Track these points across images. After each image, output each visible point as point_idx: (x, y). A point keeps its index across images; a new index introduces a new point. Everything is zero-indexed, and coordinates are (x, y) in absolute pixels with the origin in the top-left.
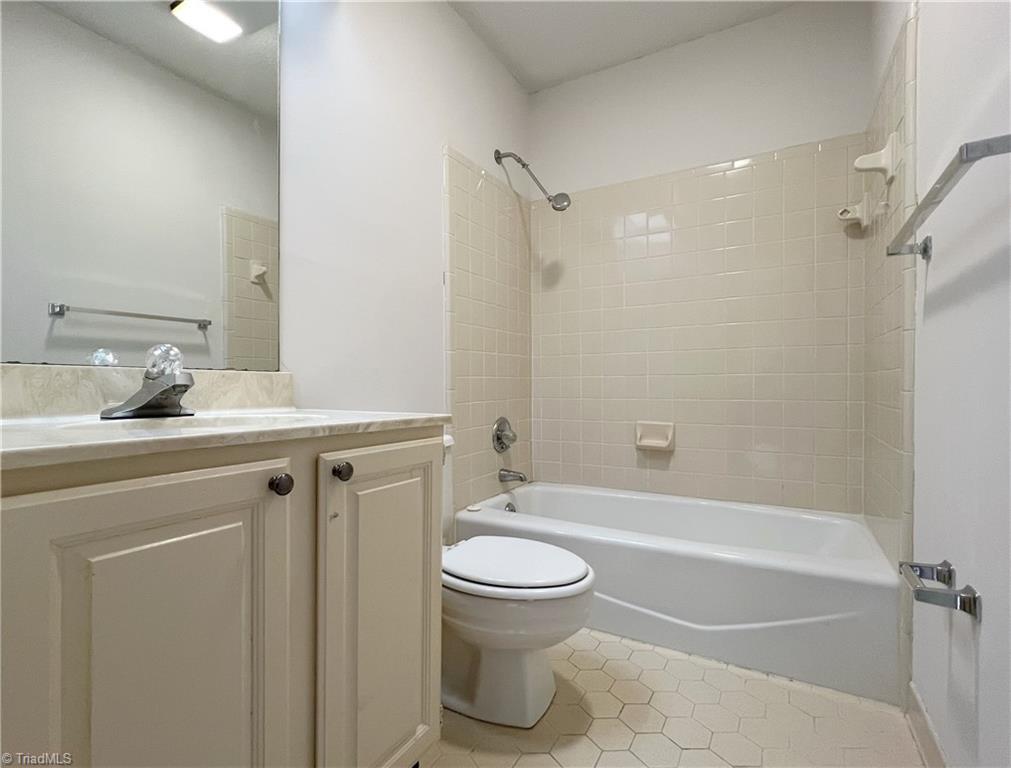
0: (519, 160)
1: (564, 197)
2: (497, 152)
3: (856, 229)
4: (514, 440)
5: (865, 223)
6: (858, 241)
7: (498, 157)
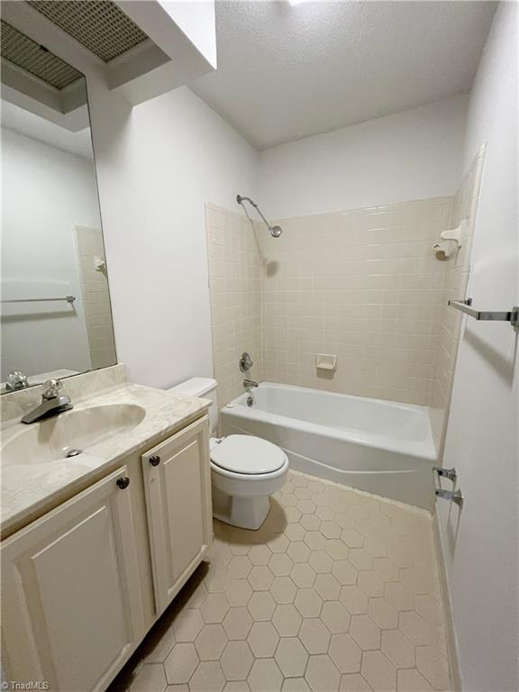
0: (252, 203)
1: (277, 228)
2: (238, 196)
3: (441, 256)
4: (251, 365)
5: (447, 255)
6: (442, 262)
7: (239, 199)
